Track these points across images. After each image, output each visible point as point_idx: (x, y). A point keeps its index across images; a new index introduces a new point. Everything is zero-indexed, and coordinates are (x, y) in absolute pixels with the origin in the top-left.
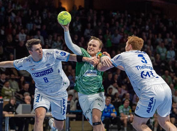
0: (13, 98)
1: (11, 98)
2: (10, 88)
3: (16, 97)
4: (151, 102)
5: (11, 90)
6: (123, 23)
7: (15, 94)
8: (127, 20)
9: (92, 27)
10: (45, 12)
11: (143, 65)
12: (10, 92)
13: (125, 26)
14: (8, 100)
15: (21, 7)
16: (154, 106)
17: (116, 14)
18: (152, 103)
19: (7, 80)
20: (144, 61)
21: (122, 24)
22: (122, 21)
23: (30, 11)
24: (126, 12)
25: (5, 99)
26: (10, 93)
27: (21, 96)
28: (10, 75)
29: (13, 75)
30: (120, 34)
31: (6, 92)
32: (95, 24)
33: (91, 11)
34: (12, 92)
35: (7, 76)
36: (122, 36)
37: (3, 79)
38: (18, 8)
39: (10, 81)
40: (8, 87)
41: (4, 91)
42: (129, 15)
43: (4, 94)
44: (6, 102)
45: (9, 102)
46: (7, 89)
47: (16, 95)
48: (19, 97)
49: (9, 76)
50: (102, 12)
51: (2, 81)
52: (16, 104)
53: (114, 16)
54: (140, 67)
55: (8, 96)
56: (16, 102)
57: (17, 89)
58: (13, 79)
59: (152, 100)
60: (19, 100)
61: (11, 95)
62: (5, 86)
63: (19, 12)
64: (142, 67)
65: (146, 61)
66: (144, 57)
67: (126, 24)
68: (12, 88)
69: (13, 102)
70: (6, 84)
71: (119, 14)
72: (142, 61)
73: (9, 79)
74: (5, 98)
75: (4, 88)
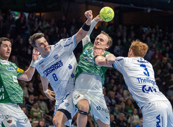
0: (42, 120)
1: (41, 120)
2: (38, 109)
3: (45, 118)
4: (158, 121)
5: (39, 111)
6: (155, 38)
7: (44, 115)
8: (158, 35)
9: (122, 43)
10: (73, 29)
11: (146, 78)
12: (39, 113)
13: (156, 42)
14: (37, 122)
15: (48, 25)
16: (163, 125)
17: (146, 29)
18: (160, 122)
19: (35, 101)
20: (146, 73)
21: (153, 39)
22: (153, 36)
23: (57, 29)
24: (157, 27)
25: (34, 121)
26: (40, 115)
27: (50, 117)
28: (39, 96)
29: (41, 96)
30: (152, 50)
31: (35, 114)
32: (125, 40)
33: (120, 26)
34: (41, 113)
35: (35, 97)
36: (153, 52)
37: (31, 101)
38: (45, 26)
39: (39, 101)
40: (36, 108)
41: (33, 113)
42: (161, 30)
43: (33, 115)
44: (35, 123)
45: (39, 124)
46: (35, 110)
47: (45, 117)
48: (48, 119)
49: (37, 97)
50: (132, 27)
51: (30, 102)
52: (45, 126)
53: (144, 31)
54: (142, 80)
55: (37, 118)
56: (45, 124)
57: (46, 111)
58: (41, 100)
59: (159, 118)
60: (48, 122)
61: (40, 116)
62: (34, 108)
63: (46, 30)
64: (144, 80)
65: (148, 73)
66: (147, 68)
67: (157, 39)
68: (41, 109)
69: (43, 124)
70: (35, 106)
71: (150, 29)
72: (145, 73)
73: (38, 100)
74: (34, 119)
75: (33, 109)
